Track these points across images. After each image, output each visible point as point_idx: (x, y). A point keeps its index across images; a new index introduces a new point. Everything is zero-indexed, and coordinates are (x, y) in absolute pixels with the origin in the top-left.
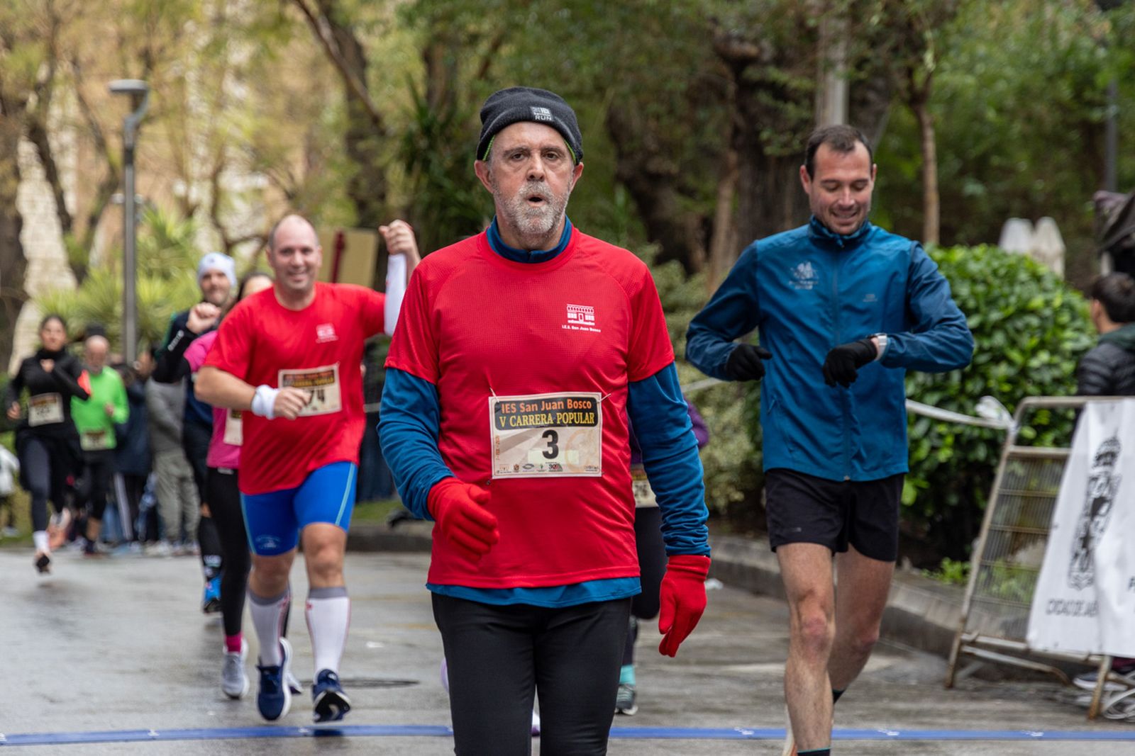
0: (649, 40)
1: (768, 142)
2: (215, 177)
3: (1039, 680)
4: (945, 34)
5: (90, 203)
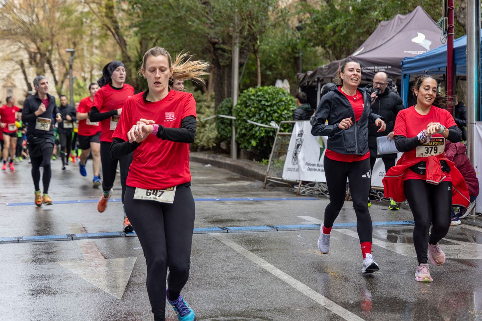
0: (193, 39)
1: (221, 62)
2: (91, 72)
3: (285, 186)
4: (262, 37)
5: (62, 78)
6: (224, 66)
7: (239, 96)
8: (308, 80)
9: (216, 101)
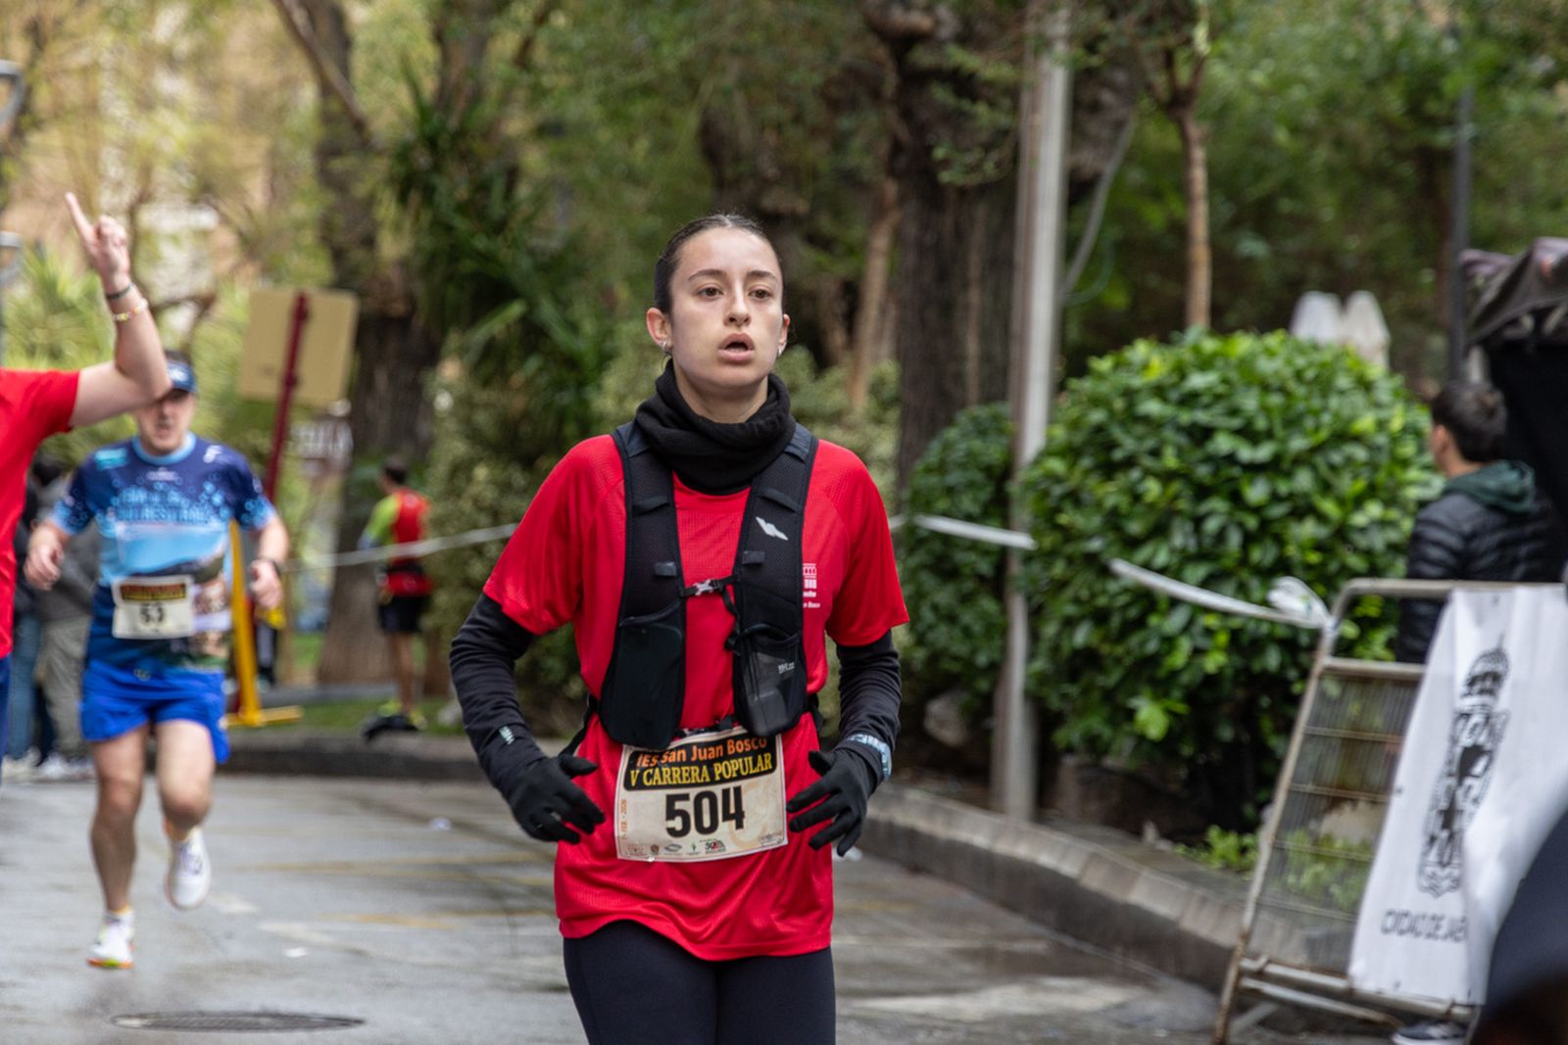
1: (946, 164)
2: (134, 209)
6: (963, 192)
7: (1059, 387)
8: (1541, 302)
9: (903, 424)
